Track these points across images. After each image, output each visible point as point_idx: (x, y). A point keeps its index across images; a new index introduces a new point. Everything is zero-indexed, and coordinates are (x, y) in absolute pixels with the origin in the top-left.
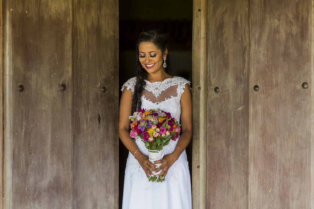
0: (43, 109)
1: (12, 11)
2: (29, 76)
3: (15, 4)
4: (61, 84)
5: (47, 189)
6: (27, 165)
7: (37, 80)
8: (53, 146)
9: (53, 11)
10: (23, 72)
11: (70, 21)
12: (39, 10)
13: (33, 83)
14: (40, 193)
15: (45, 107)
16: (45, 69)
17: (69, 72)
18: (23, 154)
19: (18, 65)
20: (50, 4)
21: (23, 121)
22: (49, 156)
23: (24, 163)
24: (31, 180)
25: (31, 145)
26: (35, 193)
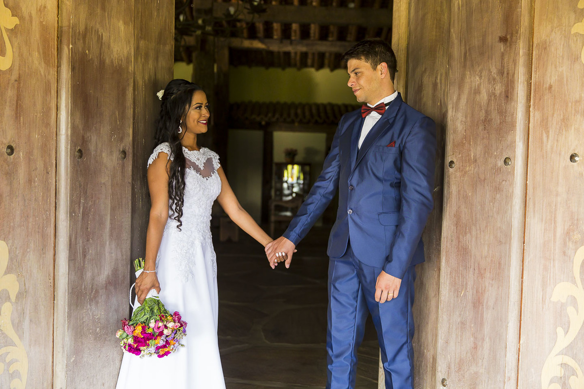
0: (103, 182)
1: (72, 48)
2: (88, 137)
3: (75, 39)
4: (121, 150)
5: (105, 286)
6: (85, 256)
7: (97, 144)
8: (112, 229)
9: (115, 53)
10: (82, 131)
11: (132, 71)
12: (100, 50)
13: (92, 147)
14: (97, 292)
15: (105, 179)
16: (105, 129)
17: (129, 136)
18: (81, 242)
19: (77, 123)
20: (112, 45)
21: (81, 197)
22: (108, 243)
23: (81, 254)
24: (89, 275)
25: (89, 230)
26: (92, 291)
